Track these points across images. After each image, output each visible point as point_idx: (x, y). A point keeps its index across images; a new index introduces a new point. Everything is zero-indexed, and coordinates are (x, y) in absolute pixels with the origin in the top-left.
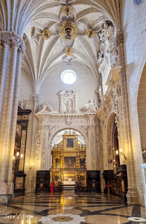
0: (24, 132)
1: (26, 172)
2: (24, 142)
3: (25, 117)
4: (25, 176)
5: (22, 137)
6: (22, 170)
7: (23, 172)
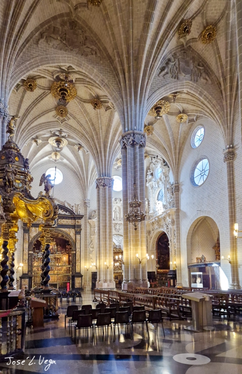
0: (78, 237)
1: (82, 273)
2: (79, 247)
3: (78, 222)
4: (81, 276)
5: (77, 242)
6: (79, 271)
7: (80, 273)
